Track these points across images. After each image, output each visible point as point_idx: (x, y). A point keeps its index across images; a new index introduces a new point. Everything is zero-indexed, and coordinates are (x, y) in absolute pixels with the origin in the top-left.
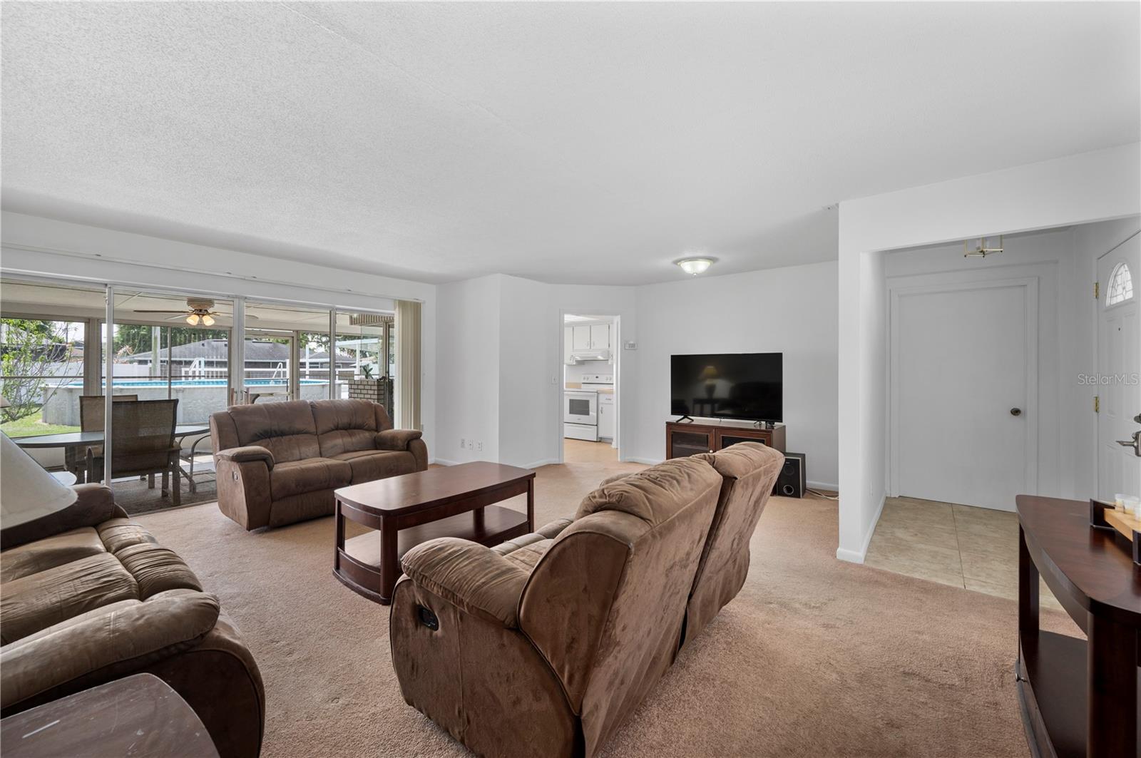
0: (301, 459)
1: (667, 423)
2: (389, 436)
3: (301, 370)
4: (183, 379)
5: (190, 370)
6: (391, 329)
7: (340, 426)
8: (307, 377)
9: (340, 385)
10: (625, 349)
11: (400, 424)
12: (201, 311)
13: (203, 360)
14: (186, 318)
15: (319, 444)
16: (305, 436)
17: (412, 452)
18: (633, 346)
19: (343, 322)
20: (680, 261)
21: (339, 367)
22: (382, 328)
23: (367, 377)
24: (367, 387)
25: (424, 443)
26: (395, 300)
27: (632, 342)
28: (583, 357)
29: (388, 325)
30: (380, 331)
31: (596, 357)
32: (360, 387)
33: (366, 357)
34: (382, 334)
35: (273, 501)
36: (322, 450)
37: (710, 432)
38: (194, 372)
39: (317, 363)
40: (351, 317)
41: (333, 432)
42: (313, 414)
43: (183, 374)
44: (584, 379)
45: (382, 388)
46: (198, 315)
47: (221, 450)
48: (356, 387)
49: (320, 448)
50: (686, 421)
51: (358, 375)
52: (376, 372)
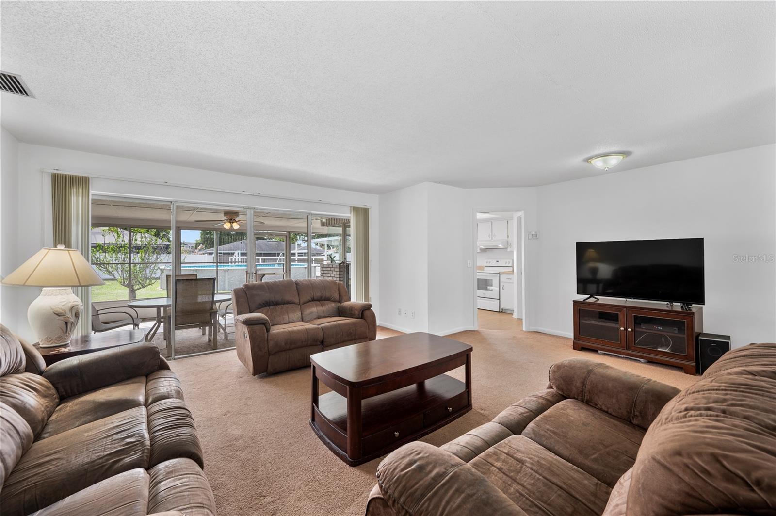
0: (289, 323)
1: (574, 301)
2: (349, 306)
3: (292, 257)
4: (230, 263)
5: (233, 258)
6: (347, 229)
7: (315, 298)
8: (297, 262)
9: (315, 267)
10: (529, 239)
11: (355, 298)
12: (231, 219)
13: (239, 252)
14: (223, 224)
15: (301, 312)
16: (292, 305)
17: (365, 319)
18: (535, 236)
19: (316, 226)
20: (591, 158)
21: (315, 255)
22: (341, 229)
23: (332, 262)
24: (332, 269)
25: (374, 313)
26: (351, 207)
27: (533, 233)
28: (486, 246)
29: (346, 225)
30: (340, 230)
31: (497, 246)
32: (328, 269)
33: (330, 249)
34: (341, 233)
35: (269, 355)
36: (303, 316)
37: (620, 311)
38: (235, 259)
39: (303, 253)
40: (321, 221)
41: (310, 303)
42: (297, 289)
43: (230, 261)
44: (487, 263)
45: (342, 269)
46: (230, 222)
47: (238, 315)
48: (325, 269)
49: (302, 314)
50: (592, 300)
51: (326, 261)
52: (338, 258)
